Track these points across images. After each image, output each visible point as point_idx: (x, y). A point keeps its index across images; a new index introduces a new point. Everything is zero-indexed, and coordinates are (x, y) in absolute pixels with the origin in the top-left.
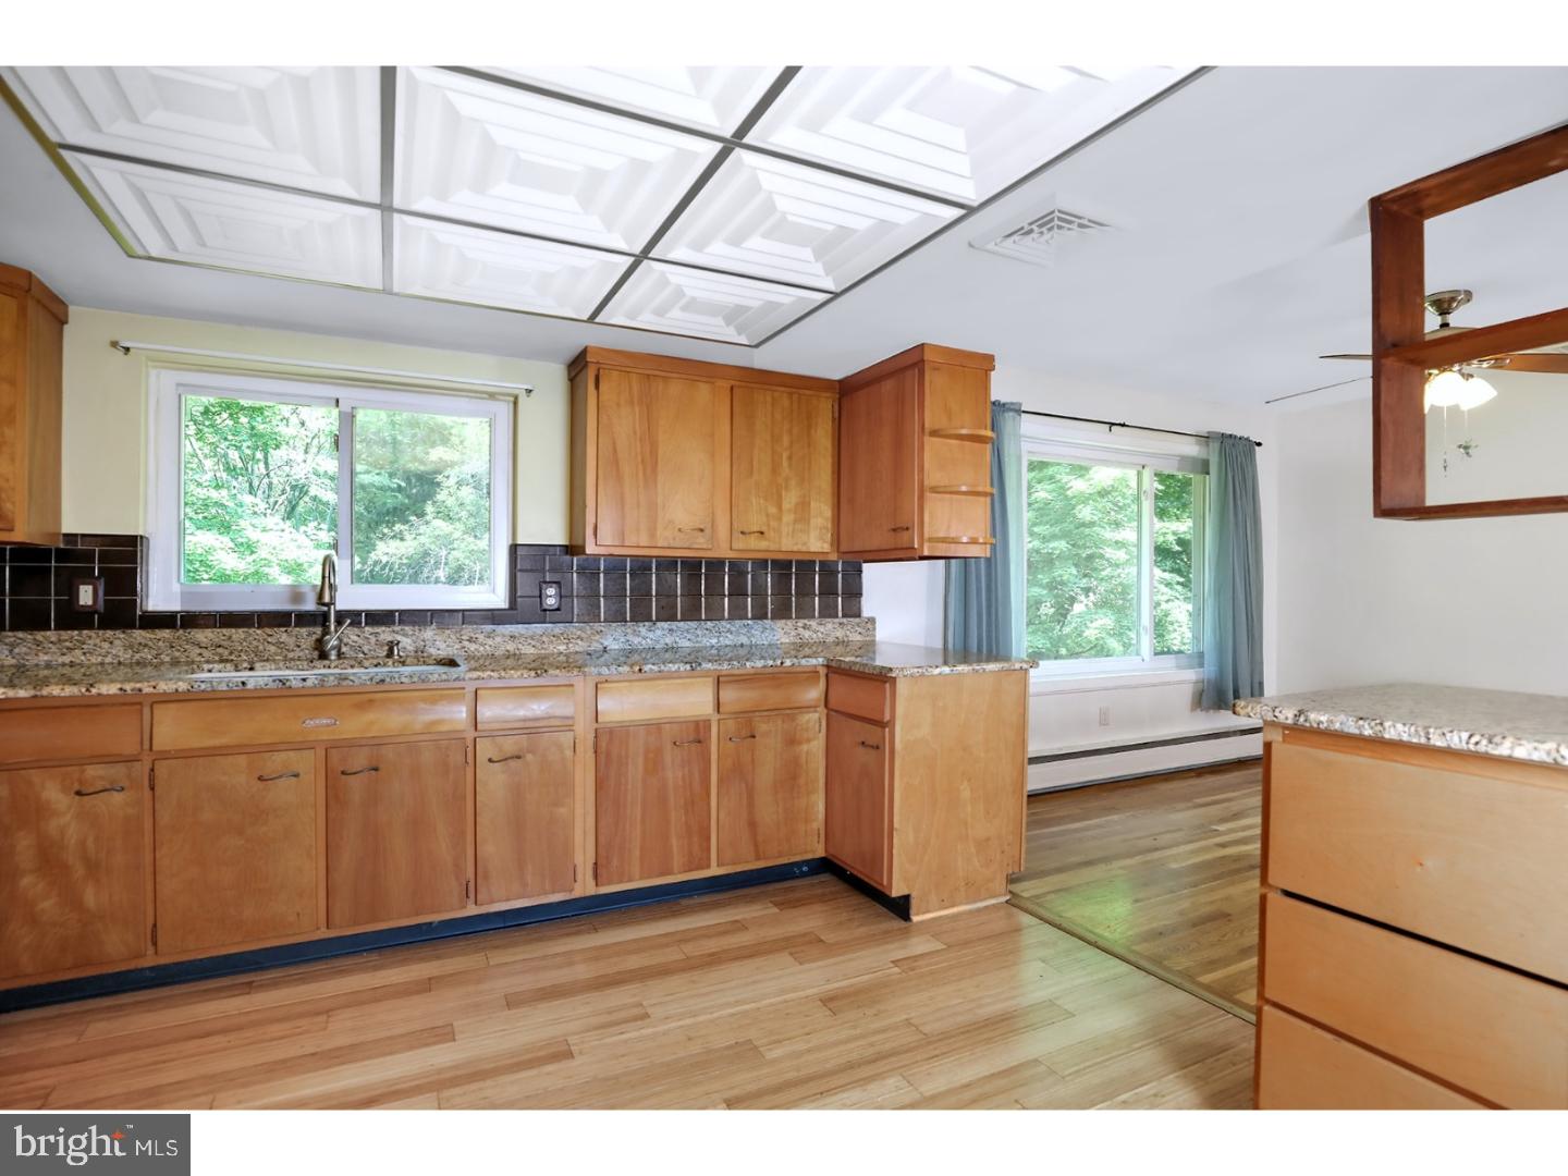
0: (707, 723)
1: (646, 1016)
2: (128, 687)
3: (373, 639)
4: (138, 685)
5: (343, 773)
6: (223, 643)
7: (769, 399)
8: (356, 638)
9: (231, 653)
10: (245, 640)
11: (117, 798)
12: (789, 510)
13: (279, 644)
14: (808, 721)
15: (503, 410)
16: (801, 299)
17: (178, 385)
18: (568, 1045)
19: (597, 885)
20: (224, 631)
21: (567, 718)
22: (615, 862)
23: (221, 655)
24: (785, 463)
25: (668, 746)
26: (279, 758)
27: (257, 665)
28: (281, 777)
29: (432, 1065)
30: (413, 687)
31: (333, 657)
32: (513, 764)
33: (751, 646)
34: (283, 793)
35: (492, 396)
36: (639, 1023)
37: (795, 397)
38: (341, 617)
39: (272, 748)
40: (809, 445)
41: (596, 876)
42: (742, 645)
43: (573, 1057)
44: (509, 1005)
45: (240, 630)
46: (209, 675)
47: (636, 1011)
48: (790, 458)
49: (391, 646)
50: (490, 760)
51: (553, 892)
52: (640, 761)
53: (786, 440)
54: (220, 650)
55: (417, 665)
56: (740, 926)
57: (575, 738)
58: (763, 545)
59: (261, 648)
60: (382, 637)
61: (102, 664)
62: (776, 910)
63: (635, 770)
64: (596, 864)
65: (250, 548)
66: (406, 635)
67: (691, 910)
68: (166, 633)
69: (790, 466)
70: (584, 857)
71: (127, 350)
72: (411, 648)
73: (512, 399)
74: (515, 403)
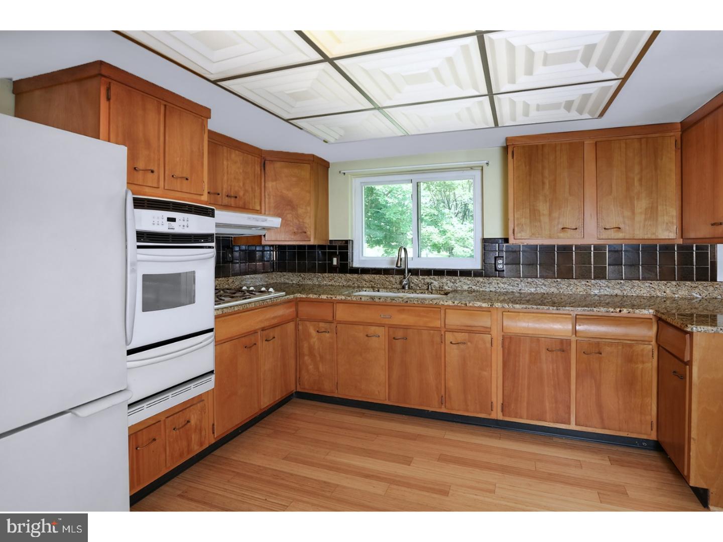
0: (569, 342)
1: (494, 492)
2: (329, 296)
3: (423, 282)
4: (332, 296)
5: (394, 338)
6: (372, 280)
7: (623, 145)
8: (416, 280)
9: (375, 284)
10: (379, 279)
11: (327, 335)
12: (641, 213)
13: (390, 281)
14: (642, 350)
15: (478, 173)
16: (603, 87)
17: (361, 183)
18: (450, 489)
19: (503, 415)
20: (373, 275)
21: (487, 328)
22: (513, 406)
23: (372, 285)
24: (636, 183)
25: (544, 351)
26: (373, 328)
27: (380, 290)
28: (373, 336)
29: (396, 472)
30: (418, 305)
31: (407, 288)
32: (462, 346)
33: (623, 296)
34: (374, 343)
35: (472, 168)
36: (488, 494)
37: (643, 141)
38: (410, 271)
39: (371, 324)
40: (656, 169)
41: (502, 411)
42: (616, 295)
43: (448, 496)
44: (439, 460)
45: (378, 275)
46: (365, 292)
47: (491, 487)
48: (640, 180)
49: (429, 284)
50: (451, 343)
51: (481, 413)
52: (527, 356)
53: (637, 169)
54: (371, 283)
55: (437, 294)
56: (579, 465)
57: (492, 339)
58: (621, 235)
59: (384, 283)
60: (426, 281)
61: (339, 285)
62: (608, 463)
63: (524, 360)
64: (502, 404)
65: (444, 232)
66: (435, 280)
67: (556, 445)
68: (356, 276)
69: (641, 185)
70: (497, 398)
71: (344, 173)
72: (437, 286)
73: (481, 168)
74: (482, 170)
